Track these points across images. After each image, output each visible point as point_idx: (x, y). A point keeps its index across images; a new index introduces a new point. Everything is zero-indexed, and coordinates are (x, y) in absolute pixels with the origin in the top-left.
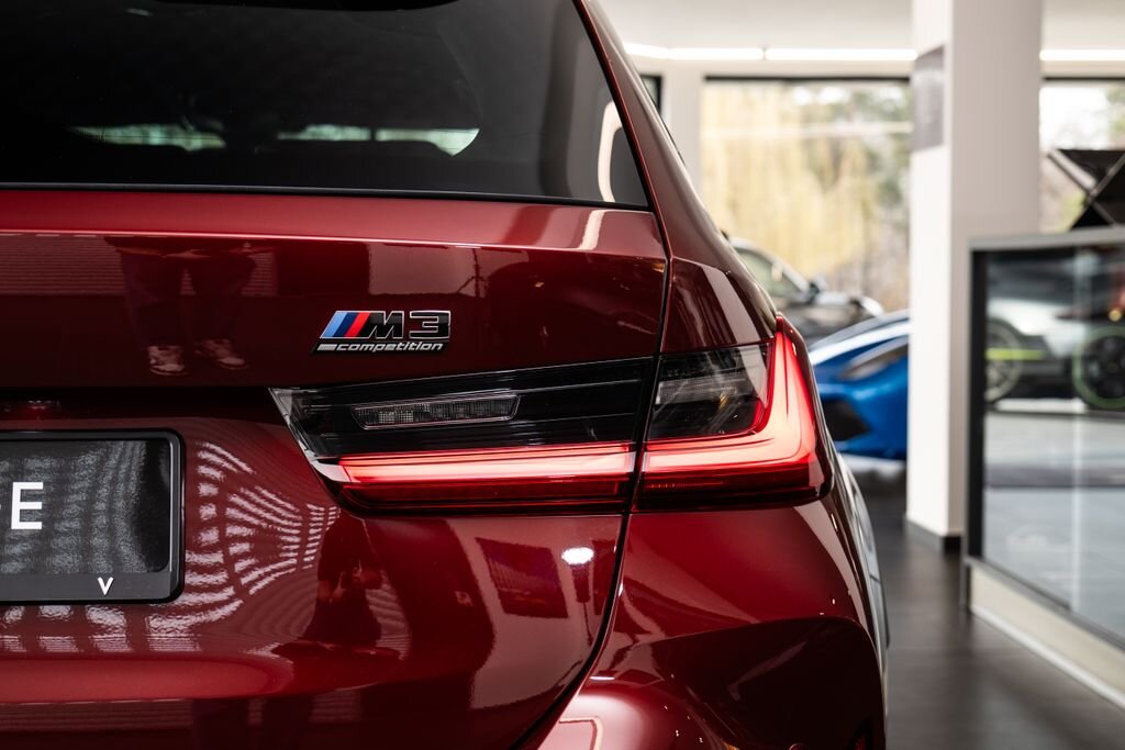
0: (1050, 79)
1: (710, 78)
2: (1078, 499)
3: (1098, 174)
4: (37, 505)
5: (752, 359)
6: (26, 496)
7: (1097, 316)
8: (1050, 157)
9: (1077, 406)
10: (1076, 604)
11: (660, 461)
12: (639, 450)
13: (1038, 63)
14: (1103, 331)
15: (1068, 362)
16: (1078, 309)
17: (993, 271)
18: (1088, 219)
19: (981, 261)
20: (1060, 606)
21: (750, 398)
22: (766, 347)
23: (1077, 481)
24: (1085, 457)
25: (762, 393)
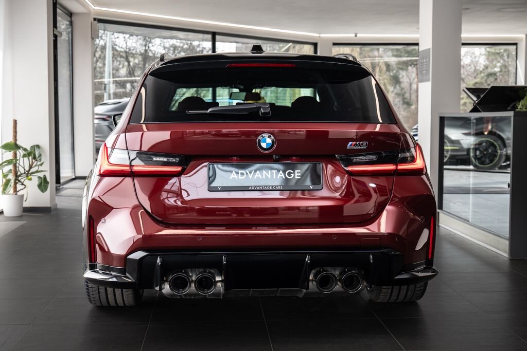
0: (463, 44)
1: (334, 44)
2: (471, 196)
3: (478, 97)
4: (300, 174)
5: (413, 150)
6: (298, 173)
7: (479, 134)
8: (464, 90)
9: (471, 167)
10: (470, 220)
11: (400, 167)
12: (396, 165)
13: (460, 38)
14: (479, 139)
15: (468, 150)
16: (472, 131)
17: (446, 122)
18: (474, 110)
19: (442, 119)
20: (466, 221)
21: (413, 157)
22: (415, 147)
23: (471, 192)
24: (473, 184)
25: (415, 156)
